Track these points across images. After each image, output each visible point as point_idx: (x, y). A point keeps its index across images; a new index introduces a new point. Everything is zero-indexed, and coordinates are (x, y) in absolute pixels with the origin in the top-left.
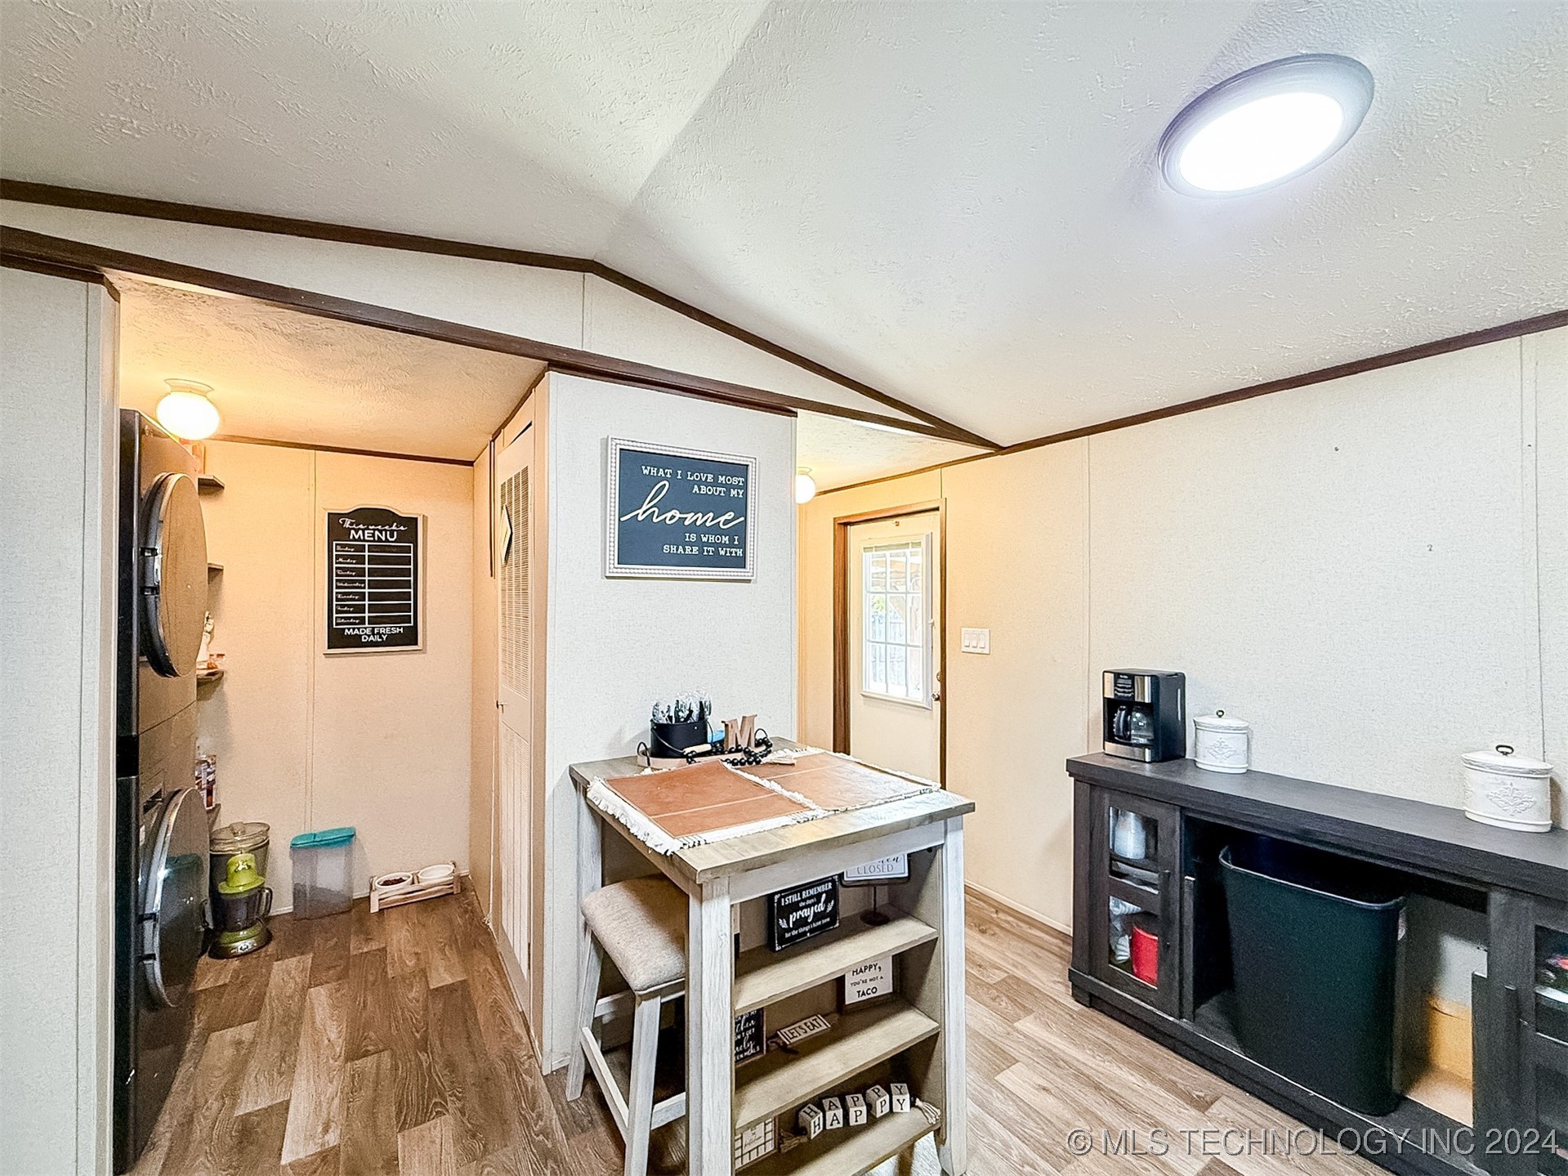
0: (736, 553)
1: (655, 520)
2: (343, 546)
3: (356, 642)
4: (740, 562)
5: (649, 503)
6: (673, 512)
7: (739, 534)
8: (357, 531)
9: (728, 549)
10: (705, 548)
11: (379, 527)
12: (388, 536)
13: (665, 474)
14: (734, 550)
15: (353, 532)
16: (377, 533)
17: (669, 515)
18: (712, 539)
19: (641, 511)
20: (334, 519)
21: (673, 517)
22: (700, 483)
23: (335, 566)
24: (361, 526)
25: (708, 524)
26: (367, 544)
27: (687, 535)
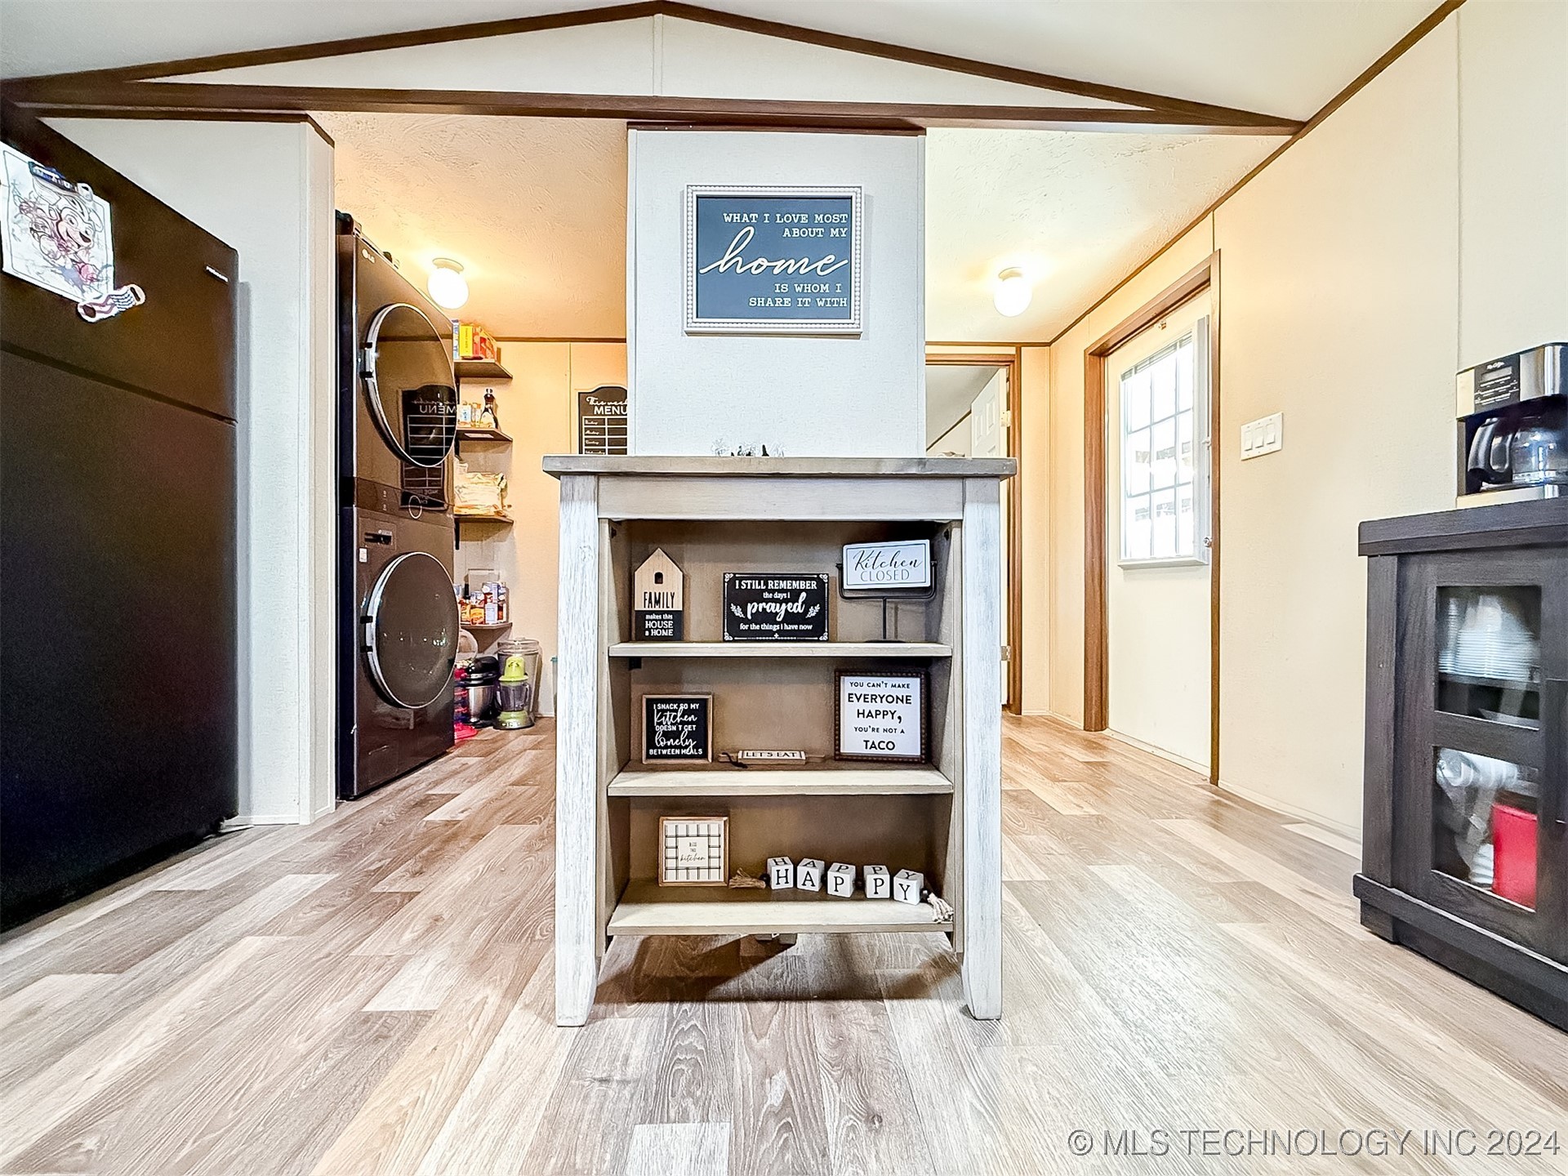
0: (838, 303)
1: (739, 271)
2: (589, 420)
4: (846, 313)
5: (732, 252)
6: (759, 261)
7: (843, 278)
8: (599, 407)
9: (828, 299)
10: (800, 299)
11: (615, 403)
12: (619, 409)
13: (750, 219)
14: (835, 299)
15: (596, 408)
16: (614, 408)
17: (755, 264)
18: (808, 288)
19: (722, 262)
20: (582, 396)
21: (760, 266)
22: (791, 226)
23: (584, 437)
24: (602, 403)
25: (802, 271)
26: (606, 417)
27: (777, 285)
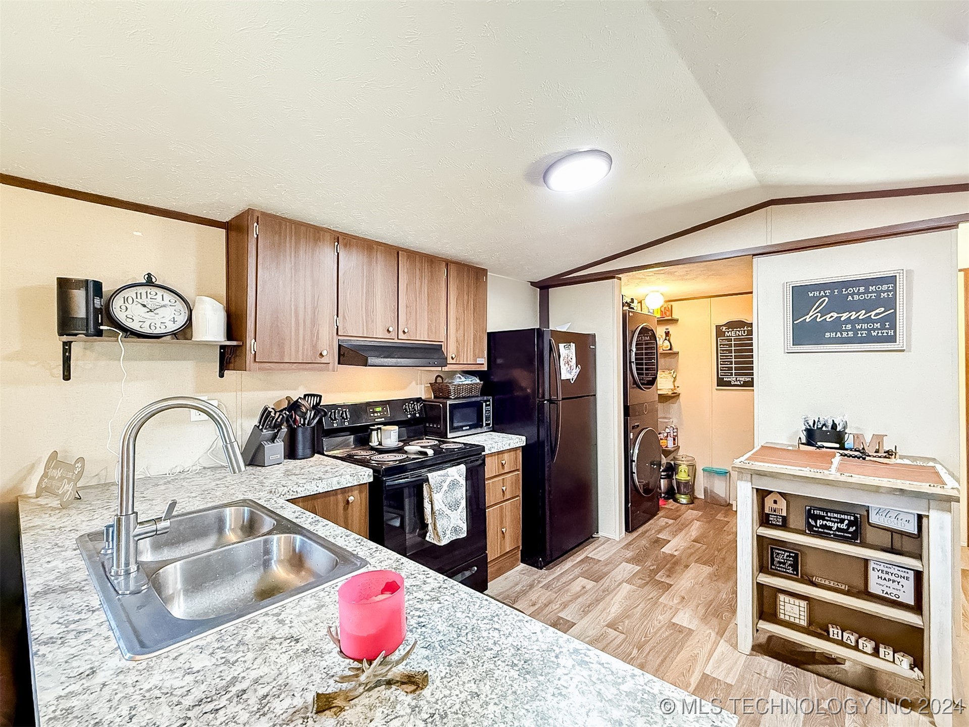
0: (887, 333)
1: (818, 320)
2: (722, 340)
3: (728, 384)
4: (893, 339)
5: (815, 310)
6: (832, 314)
7: (891, 321)
8: (728, 332)
9: (880, 331)
10: (859, 332)
11: (739, 329)
12: (741, 333)
13: (825, 294)
14: (885, 331)
15: (726, 333)
16: (737, 332)
17: (829, 316)
18: (865, 326)
19: (808, 316)
20: (718, 328)
21: (832, 317)
22: (852, 294)
23: (719, 349)
24: (730, 330)
25: (860, 317)
26: (733, 338)
27: (844, 326)
